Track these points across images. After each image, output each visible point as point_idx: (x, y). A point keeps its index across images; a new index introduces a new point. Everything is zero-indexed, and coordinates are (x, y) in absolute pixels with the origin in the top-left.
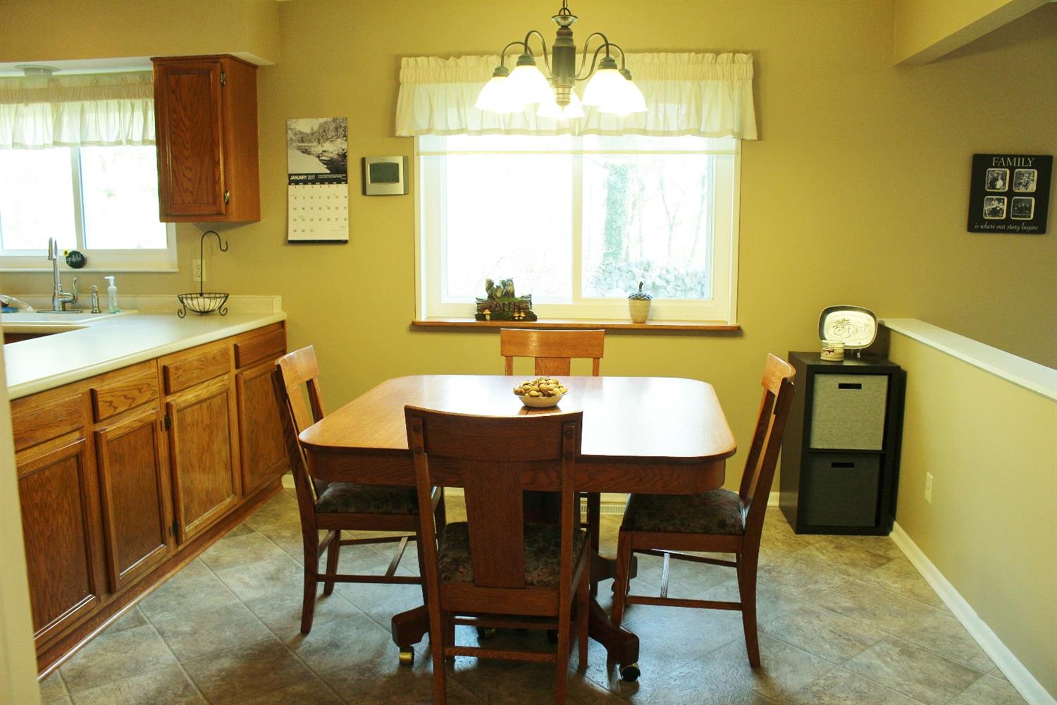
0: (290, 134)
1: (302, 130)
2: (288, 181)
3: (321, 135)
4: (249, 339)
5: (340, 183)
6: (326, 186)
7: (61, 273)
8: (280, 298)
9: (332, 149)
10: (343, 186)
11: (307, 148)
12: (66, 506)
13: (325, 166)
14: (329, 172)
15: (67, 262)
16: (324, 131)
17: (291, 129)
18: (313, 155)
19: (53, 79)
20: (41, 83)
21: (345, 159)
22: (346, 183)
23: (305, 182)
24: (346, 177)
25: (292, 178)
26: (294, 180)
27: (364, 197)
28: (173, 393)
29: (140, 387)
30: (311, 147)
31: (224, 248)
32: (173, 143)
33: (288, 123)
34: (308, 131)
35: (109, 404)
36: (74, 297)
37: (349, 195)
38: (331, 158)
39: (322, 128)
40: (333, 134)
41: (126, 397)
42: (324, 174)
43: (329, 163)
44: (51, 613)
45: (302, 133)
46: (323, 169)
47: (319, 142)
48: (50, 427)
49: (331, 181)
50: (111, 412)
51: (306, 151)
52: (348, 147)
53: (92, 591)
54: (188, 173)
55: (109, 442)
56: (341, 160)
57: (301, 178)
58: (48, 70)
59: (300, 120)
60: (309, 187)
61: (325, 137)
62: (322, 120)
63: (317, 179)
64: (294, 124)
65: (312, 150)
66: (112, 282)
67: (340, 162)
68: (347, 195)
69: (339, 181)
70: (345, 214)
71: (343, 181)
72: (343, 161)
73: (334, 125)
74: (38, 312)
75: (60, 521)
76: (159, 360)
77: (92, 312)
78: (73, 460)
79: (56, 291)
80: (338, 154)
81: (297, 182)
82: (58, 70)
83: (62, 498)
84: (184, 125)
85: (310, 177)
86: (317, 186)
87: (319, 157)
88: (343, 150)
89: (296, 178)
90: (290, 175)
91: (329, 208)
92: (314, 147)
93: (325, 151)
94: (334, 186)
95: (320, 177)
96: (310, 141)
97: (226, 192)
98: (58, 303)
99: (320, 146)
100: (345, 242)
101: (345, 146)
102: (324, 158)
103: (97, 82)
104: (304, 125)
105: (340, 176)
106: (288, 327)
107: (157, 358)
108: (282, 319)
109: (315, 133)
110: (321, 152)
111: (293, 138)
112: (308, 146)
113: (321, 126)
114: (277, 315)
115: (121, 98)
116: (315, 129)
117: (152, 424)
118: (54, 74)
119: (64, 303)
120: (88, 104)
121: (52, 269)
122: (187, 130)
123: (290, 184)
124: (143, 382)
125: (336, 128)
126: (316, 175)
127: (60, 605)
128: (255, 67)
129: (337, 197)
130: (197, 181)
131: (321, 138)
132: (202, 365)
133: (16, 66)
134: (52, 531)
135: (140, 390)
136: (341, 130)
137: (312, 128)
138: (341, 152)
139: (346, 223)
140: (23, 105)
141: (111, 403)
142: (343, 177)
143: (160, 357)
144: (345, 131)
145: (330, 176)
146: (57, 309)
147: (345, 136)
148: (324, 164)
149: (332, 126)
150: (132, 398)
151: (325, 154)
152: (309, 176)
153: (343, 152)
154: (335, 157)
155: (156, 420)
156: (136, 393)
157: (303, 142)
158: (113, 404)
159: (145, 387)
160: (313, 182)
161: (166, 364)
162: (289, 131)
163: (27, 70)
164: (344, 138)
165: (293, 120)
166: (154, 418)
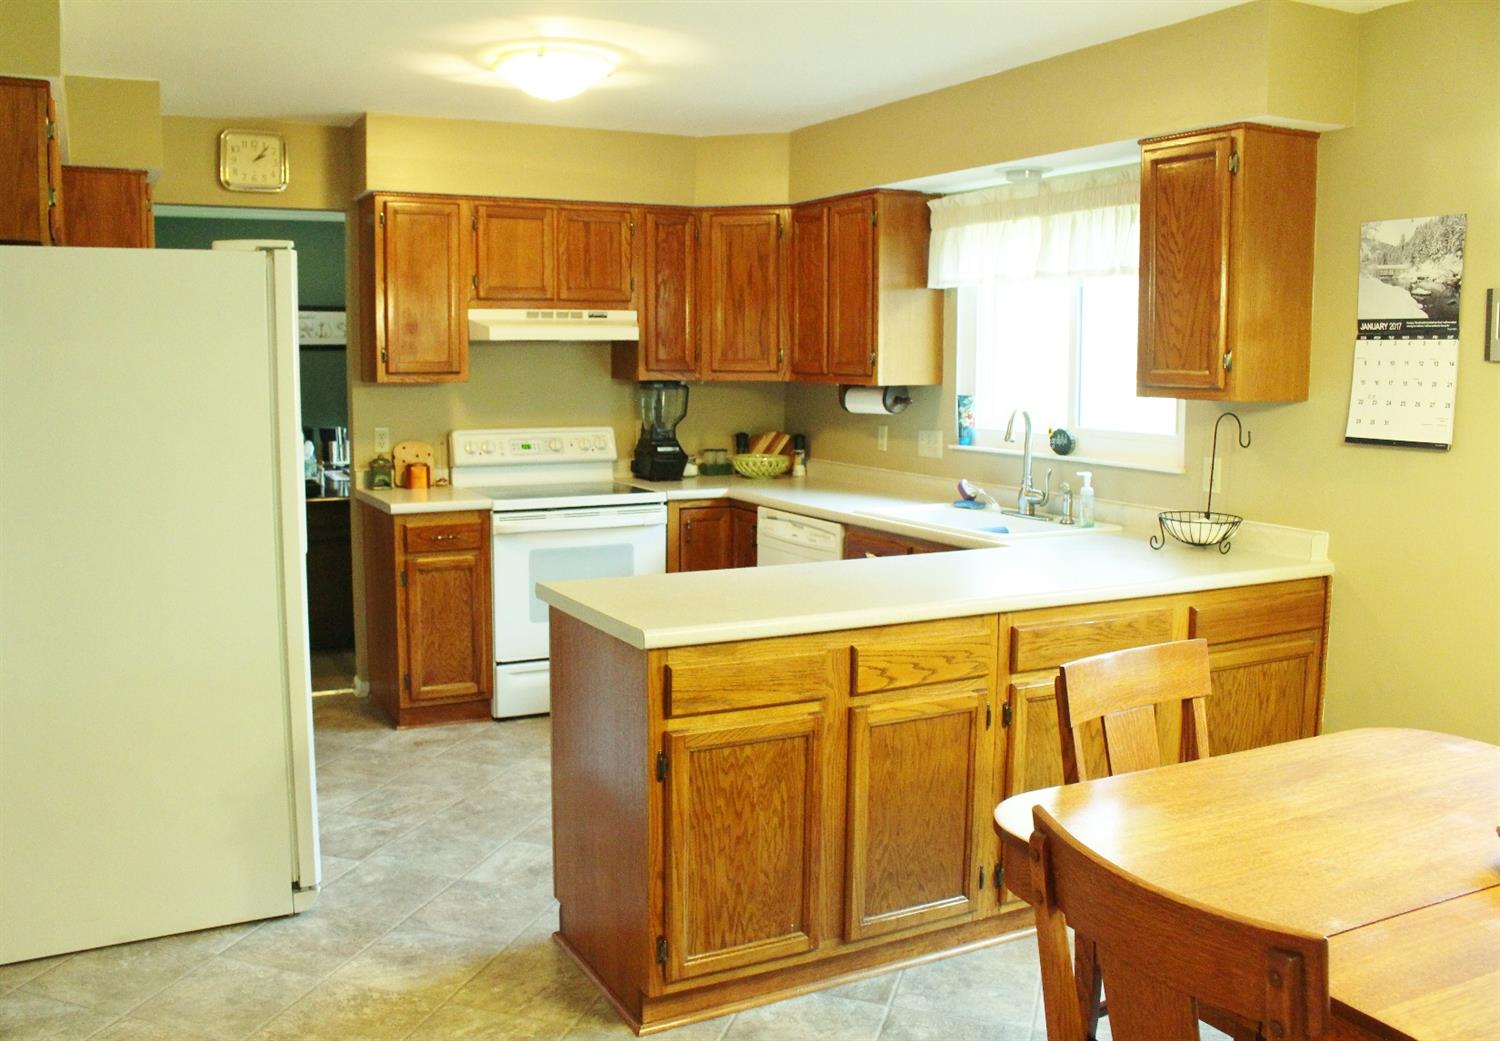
0: (1366, 249)
1: (1385, 241)
2: (1357, 333)
3: (1417, 250)
4: (1231, 602)
5: (1445, 338)
6: (1419, 343)
7: (1033, 458)
8: (1328, 535)
9: (1434, 274)
10: (1449, 343)
11: (1391, 273)
12: (777, 802)
13: (1421, 306)
14: (1426, 316)
15: (1051, 444)
16: (1424, 242)
17: (1366, 240)
18: (1401, 285)
19: (1044, 184)
20: (1030, 190)
21: (1457, 291)
22: (1456, 335)
23: (1384, 335)
24: (1457, 326)
25: (1364, 327)
26: (1369, 331)
27: (1486, 364)
28: (1022, 672)
29: (950, 654)
30: (1399, 270)
31: (1245, 443)
32: (1160, 272)
33: (1363, 229)
34: (1395, 242)
35: (879, 672)
36: (1044, 495)
37: (1460, 361)
38: (1432, 291)
39: (1420, 236)
40: (1440, 245)
41: (916, 666)
42: (1418, 320)
43: (1428, 301)
44: (727, 939)
45: (1384, 246)
46: (1416, 312)
47: (1413, 262)
48: (759, 690)
49: (1428, 333)
50: (883, 683)
51: (1389, 279)
52: (1463, 271)
53: (805, 926)
54: (1176, 320)
55: (872, 728)
56: (1449, 294)
57: (1378, 327)
58: (1036, 172)
59: (1384, 222)
60: (1391, 342)
61: (1425, 251)
62: (1421, 221)
63: (1405, 330)
64: (1372, 232)
65: (1402, 275)
66: (1087, 481)
67: (1446, 297)
68: (1455, 359)
69: (1442, 334)
70: (1450, 395)
71: (1451, 333)
72: (1453, 296)
73: (1441, 229)
74: (1003, 513)
75: (762, 820)
76: (1003, 618)
77: (1061, 522)
78: (799, 743)
79: (1024, 486)
80: (1446, 284)
81: (1370, 335)
82: (1049, 169)
83: (771, 790)
84: (1176, 243)
85: (1393, 326)
86: (1405, 343)
87: (1411, 289)
88: (1454, 276)
89: (1370, 327)
90: (1360, 322)
91: (1420, 384)
92: (1404, 270)
93: (1423, 279)
94: (1434, 343)
95: (1410, 325)
96: (1397, 261)
97: (1228, 352)
98: (1024, 504)
99: (1415, 268)
100: (1443, 448)
101: (1458, 269)
102: (1419, 291)
103: (1095, 181)
104: (1390, 232)
105: (1446, 324)
106: (1334, 590)
107: (999, 614)
108: (1326, 574)
109: (1408, 244)
110: (1415, 279)
111: (1370, 256)
112: (1394, 270)
113: (1418, 232)
114: (1316, 564)
115: (1120, 204)
116: (1407, 240)
117: (970, 713)
118: (1045, 176)
119: (1032, 504)
120: (1081, 215)
121: (1022, 453)
122: (1179, 252)
123: (1359, 338)
124: (955, 647)
125: (1445, 235)
126: (1404, 321)
127: (744, 932)
128: (1312, 136)
129: (1436, 364)
130: (1189, 332)
131: (1416, 255)
132: (1098, 634)
133: (997, 170)
134: (746, 830)
135: (949, 660)
136: (1454, 238)
137: (1403, 236)
138: (1451, 279)
139: (1449, 414)
140: (1011, 221)
141: (883, 671)
142: (1452, 326)
143: (1005, 613)
144: (1461, 239)
145: (1428, 325)
146: (1022, 512)
147: (1460, 249)
148: (1419, 301)
149: (1439, 230)
150: (930, 670)
151: (1423, 283)
152: (1392, 324)
153: (1455, 279)
154: (1439, 287)
155: (977, 708)
156: (940, 663)
157: (1385, 262)
158: (888, 674)
159: (960, 657)
160: (1398, 335)
161: (1016, 625)
162: (1364, 245)
163: (1009, 173)
164: (1459, 253)
165: (1372, 224)
166: (974, 704)
